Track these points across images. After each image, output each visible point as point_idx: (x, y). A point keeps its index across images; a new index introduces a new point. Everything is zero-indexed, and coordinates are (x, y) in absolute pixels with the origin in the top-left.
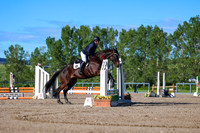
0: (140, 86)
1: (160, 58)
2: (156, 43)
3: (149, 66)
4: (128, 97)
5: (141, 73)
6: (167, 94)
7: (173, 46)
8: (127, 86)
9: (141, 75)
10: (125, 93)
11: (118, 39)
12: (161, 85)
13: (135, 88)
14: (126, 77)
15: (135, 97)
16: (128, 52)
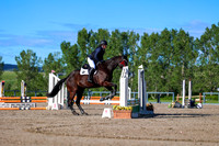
0: (164, 96)
1: (186, 65)
2: (181, 48)
3: (174, 74)
4: (151, 108)
5: (164, 82)
6: (193, 104)
7: (200, 52)
8: (149, 96)
9: (164, 84)
10: (147, 104)
11: (139, 43)
12: (187, 94)
13: (158, 98)
14: (148, 86)
15: (158, 107)
16: (150, 58)
